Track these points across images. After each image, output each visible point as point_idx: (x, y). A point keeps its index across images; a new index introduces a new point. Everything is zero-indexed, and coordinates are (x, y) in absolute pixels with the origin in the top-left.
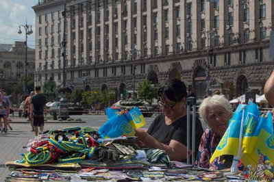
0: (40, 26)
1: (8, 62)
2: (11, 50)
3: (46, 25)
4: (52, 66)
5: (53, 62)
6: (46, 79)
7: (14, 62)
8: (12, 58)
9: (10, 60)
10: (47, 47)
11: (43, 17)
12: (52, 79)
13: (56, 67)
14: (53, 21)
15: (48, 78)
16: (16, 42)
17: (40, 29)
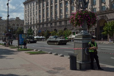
0: (26, 9)
1: (14, 24)
2: (15, 20)
3: (28, 9)
4: (31, 23)
5: (31, 22)
6: (28, 28)
7: (16, 24)
8: (15, 22)
9: (15, 23)
10: (29, 16)
11: (27, 6)
12: (31, 28)
13: (32, 23)
14: (31, 7)
15: (29, 28)
16: (17, 17)
17: (26, 10)
